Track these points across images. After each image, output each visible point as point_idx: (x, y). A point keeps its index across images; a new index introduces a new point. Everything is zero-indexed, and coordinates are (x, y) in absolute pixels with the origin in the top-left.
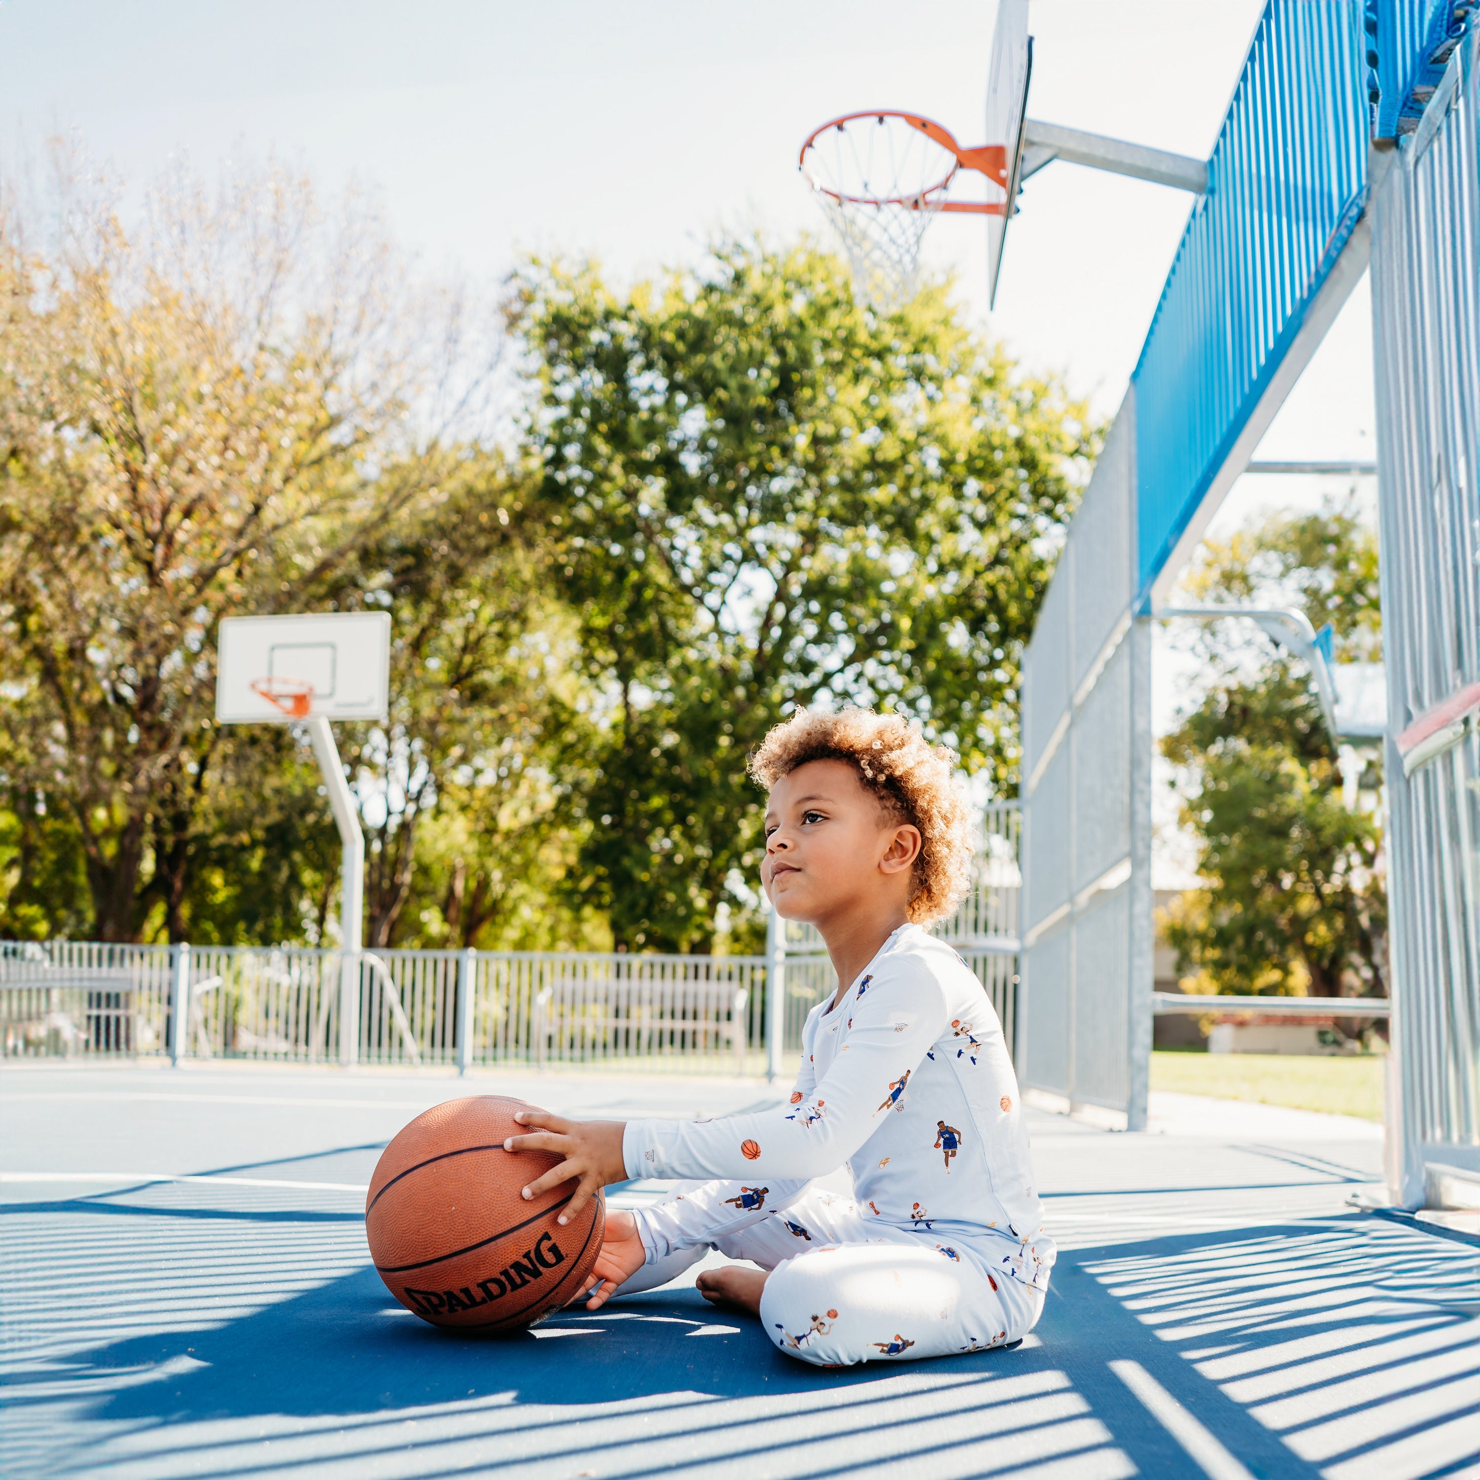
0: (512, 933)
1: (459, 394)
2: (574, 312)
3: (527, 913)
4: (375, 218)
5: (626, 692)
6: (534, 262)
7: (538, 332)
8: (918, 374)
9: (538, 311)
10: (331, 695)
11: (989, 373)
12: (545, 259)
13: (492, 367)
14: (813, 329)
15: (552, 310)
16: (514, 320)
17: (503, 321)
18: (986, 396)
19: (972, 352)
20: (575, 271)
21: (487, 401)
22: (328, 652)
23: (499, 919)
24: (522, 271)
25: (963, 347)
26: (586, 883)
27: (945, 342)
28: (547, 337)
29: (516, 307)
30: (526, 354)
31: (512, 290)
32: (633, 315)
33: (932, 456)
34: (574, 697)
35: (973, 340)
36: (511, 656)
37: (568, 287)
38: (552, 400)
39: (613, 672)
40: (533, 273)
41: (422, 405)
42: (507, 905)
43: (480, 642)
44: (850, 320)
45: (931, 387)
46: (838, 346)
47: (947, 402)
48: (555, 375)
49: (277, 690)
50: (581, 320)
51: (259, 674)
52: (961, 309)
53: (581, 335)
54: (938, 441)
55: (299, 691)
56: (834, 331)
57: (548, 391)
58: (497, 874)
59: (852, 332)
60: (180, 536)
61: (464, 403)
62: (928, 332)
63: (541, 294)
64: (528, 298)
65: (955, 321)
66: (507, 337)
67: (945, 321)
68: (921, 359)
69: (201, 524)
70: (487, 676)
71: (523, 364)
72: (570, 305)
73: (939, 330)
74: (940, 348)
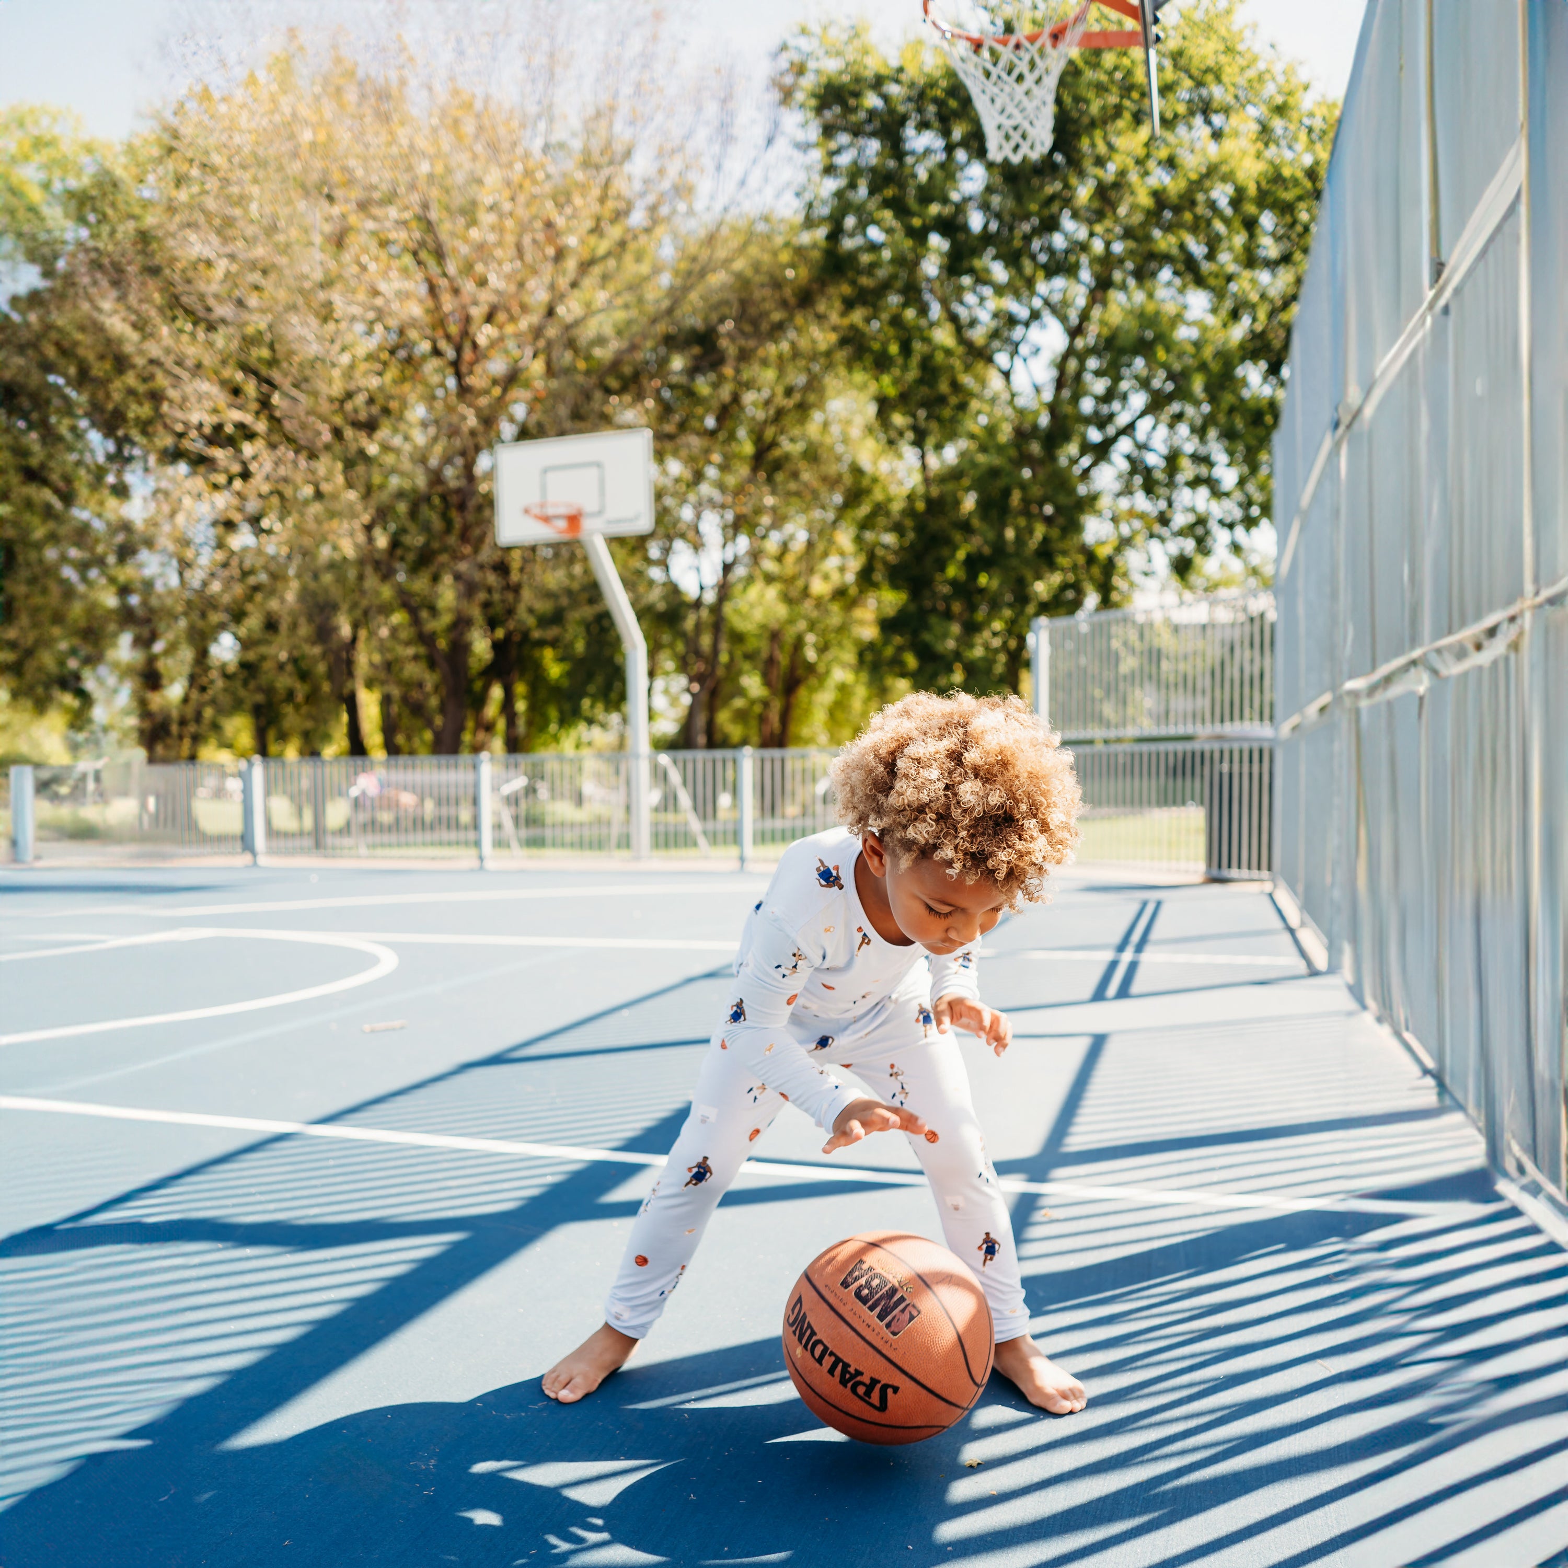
0: (825, 697)
1: (738, 174)
2: (846, 78)
3: (840, 675)
5: (923, 457)
6: (804, 31)
7: (813, 102)
8: (1206, 109)
9: (809, 82)
10: (600, 513)
11: (1279, 100)
12: (815, 28)
13: (770, 141)
14: (1090, 75)
15: (824, 80)
16: (787, 95)
17: (776, 95)
18: (1278, 124)
19: (1260, 78)
20: (844, 37)
21: (766, 180)
22: (593, 472)
23: (813, 681)
24: (792, 42)
25: (1251, 73)
26: (889, 652)
27: (1230, 73)
28: (819, 110)
29: (788, 80)
30: (804, 125)
31: (783, 63)
32: (903, 77)
33: (1221, 194)
34: (875, 463)
35: (1261, 66)
36: (813, 428)
37: (839, 54)
38: (829, 170)
39: (910, 435)
40: (805, 44)
41: (704, 186)
42: (821, 668)
43: (780, 414)
44: (1126, 62)
45: (1217, 120)
46: (1114, 89)
47: (1236, 134)
48: (833, 145)
49: (550, 511)
50: (853, 87)
51: (533, 498)
52: (1247, 34)
53: (852, 102)
54: (1225, 179)
55: (571, 511)
56: (1110, 74)
57: (827, 161)
58: (810, 638)
59: (1129, 73)
60: (482, 340)
61: (743, 183)
62: (1210, 62)
63: (812, 65)
64: (800, 70)
65: (1240, 47)
66: (783, 110)
67: (1229, 50)
68: (1204, 92)
69: (501, 327)
70: (790, 447)
71: (801, 136)
72: (841, 73)
73: (1223, 59)
74: (1225, 78)
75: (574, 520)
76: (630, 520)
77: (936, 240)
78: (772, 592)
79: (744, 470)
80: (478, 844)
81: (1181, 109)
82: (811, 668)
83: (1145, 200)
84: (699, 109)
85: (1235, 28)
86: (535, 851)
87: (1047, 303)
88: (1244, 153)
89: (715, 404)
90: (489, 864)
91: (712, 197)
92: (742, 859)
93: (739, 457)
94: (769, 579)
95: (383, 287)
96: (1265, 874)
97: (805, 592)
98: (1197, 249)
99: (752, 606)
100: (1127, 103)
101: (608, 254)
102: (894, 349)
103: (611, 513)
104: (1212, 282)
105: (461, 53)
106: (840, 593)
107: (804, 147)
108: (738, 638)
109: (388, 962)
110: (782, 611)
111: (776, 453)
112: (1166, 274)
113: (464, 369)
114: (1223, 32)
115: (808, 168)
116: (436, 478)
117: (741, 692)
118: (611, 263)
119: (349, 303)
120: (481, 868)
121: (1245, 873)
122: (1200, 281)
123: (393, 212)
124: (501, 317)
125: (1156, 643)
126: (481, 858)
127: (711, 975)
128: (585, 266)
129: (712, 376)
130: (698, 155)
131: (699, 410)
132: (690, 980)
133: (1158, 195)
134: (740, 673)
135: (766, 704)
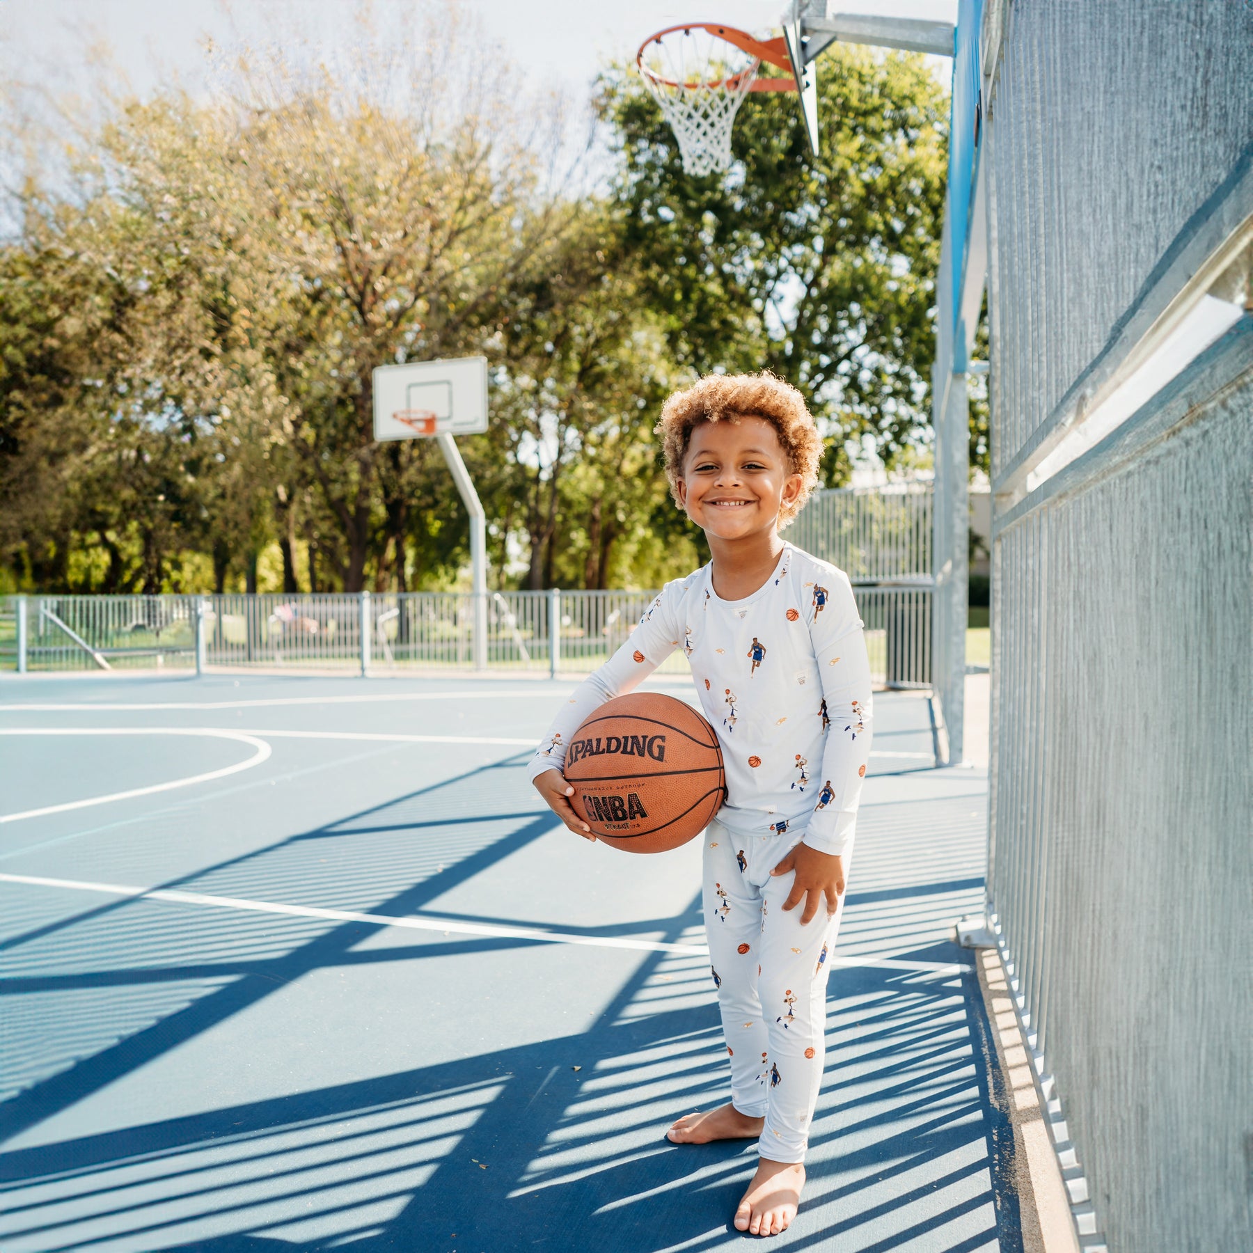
0: (631, 548)
2: (644, 101)
3: (641, 532)
4: (499, 47)
6: (614, 67)
7: (621, 118)
8: (902, 124)
9: (616, 103)
10: (449, 417)
12: (622, 64)
13: (590, 144)
15: (628, 102)
16: (603, 111)
17: (595, 112)
21: (586, 173)
22: (445, 387)
23: (622, 537)
24: (606, 74)
25: (936, 100)
27: (921, 99)
28: (625, 123)
29: (603, 101)
30: (615, 134)
31: (599, 89)
33: (916, 185)
36: (623, 353)
37: (638, 84)
38: (633, 166)
39: (691, 359)
40: (615, 75)
41: (543, 177)
42: (628, 526)
43: (598, 342)
44: (845, 90)
45: (912, 133)
46: (836, 110)
47: (925, 143)
48: (634, 149)
49: (413, 416)
50: (648, 107)
51: (400, 406)
52: (935, 71)
53: (648, 118)
54: (916, 175)
55: (429, 417)
56: (834, 99)
57: (631, 160)
58: (621, 504)
59: (847, 99)
60: (379, 287)
61: (568, 175)
62: (906, 92)
63: (620, 90)
64: (611, 94)
65: (929, 81)
66: (599, 122)
67: (920, 83)
68: (903, 113)
69: (393, 278)
70: (605, 365)
71: (612, 142)
72: (640, 97)
73: (916, 89)
74: (918, 103)
75: (430, 422)
76: (471, 423)
77: (709, 217)
78: (593, 471)
79: (572, 383)
80: (360, 656)
81: (887, 124)
82: (620, 526)
83: (859, 190)
84: (538, 122)
85: (925, 67)
86: (402, 663)
87: (791, 263)
88: (930, 157)
89: (552, 334)
90: (368, 673)
91: (547, 187)
92: (552, 671)
93: (571, 372)
94: (592, 461)
95: (306, 248)
96: (927, 685)
97: (618, 470)
98: (898, 226)
99: (579, 480)
100: (846, 121)
101: (471, 226)
102: (678, 296)
103: (457, 418)
104: (908, 249)
105: (365, 80)
106: (641, 472)
107: (614, 150)
108: (567, 504)
109: (265, 751)
110: (600, 485)
111: (597, 369)
112: (874, 243)
113: (366, 307)
114: (915, 69)
115: (617, 165)
116: (346, 386)
117: (570, 543)
118: (475, 232)
119: (281, 260)
120: (363, 676)
121: (913, 684)
122: (899, 249)
123: (314, 194)
124: (393, 271)
125: (869, 509)
126: (363, 669)
127: (498, 765)
128: (454, 234)
129: (548, 314)
130: (536, 156)
131: (539, 339)
132: (483, 769)
133: (868, 187)
134: (570, 530)
135: (589, 553)
